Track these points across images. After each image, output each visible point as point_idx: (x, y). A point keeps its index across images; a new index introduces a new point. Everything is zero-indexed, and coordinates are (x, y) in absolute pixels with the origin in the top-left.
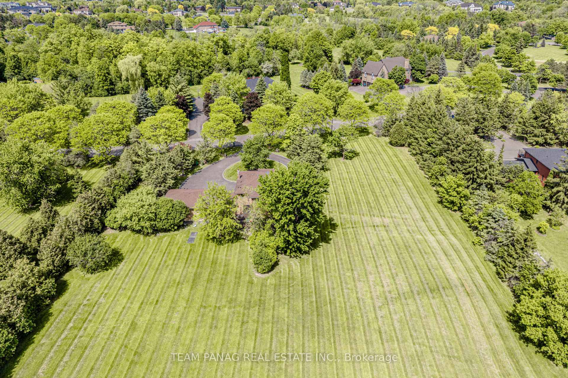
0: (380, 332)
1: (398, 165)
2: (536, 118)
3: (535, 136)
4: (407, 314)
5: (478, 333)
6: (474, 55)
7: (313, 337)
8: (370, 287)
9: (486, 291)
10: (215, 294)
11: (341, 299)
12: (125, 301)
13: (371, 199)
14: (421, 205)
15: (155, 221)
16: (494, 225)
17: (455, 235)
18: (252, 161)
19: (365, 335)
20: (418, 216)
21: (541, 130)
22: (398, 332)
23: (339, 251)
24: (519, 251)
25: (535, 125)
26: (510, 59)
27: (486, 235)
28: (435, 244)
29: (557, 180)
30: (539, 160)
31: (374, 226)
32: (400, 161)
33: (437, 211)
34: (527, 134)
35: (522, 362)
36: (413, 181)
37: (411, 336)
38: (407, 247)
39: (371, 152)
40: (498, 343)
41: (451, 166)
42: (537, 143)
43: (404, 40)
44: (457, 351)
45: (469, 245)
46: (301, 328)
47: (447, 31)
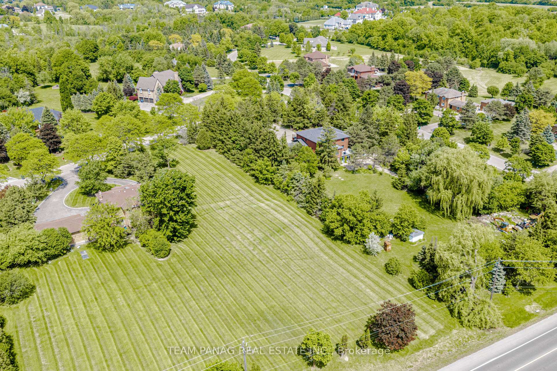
0: (260, 261)
1: (214, 163)
2: (294, 110)
3: (297, 123)
4: (270, 247)
5: (311, 244)
6: (225, 61)
7: (224, 277)
8: (240, 242)
9: (306, 223)
10: (138, 280)
11: (227, 254)
12: (68, 307)
13: (210, 192)
14: (245, 186)
15: (46, 249)
16: (297, 184)
17: (274, 199)
18: (94, 186)
19: (253, 266)
20: (247, 194)
21: (300, 118)
22: (270, 258)
23: (207, 229)
24: (317, 193)
25: (295, 115)
26: (254, 62)
27: (294, 193)
28: (266, 207)
29: (322, 148)
30: (307, 138)
31: (222, 208)
32: (214, 160)
33: (257, 187)
34: (291, 122)
35: (336, 250)
36: (231, 172)
37: (278, 257)
38: (251, 214)
39: (187, 158)
40: (322, 245)
41: (256, 154)
42: (300, 128)
43: (154, 51)
44: (304, 255)
45: (286, 202)
46: (213, 276)
47: (190, 39)
